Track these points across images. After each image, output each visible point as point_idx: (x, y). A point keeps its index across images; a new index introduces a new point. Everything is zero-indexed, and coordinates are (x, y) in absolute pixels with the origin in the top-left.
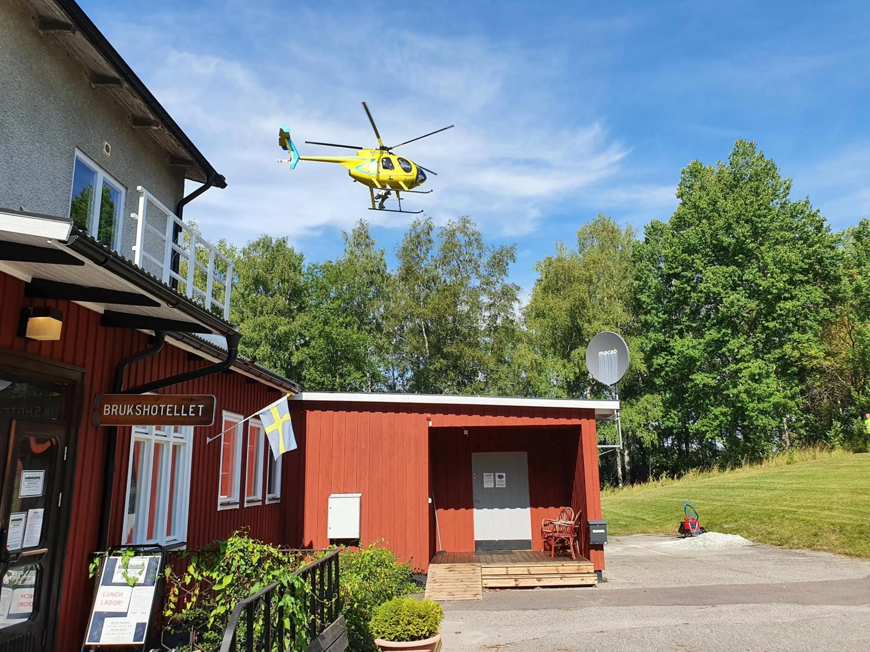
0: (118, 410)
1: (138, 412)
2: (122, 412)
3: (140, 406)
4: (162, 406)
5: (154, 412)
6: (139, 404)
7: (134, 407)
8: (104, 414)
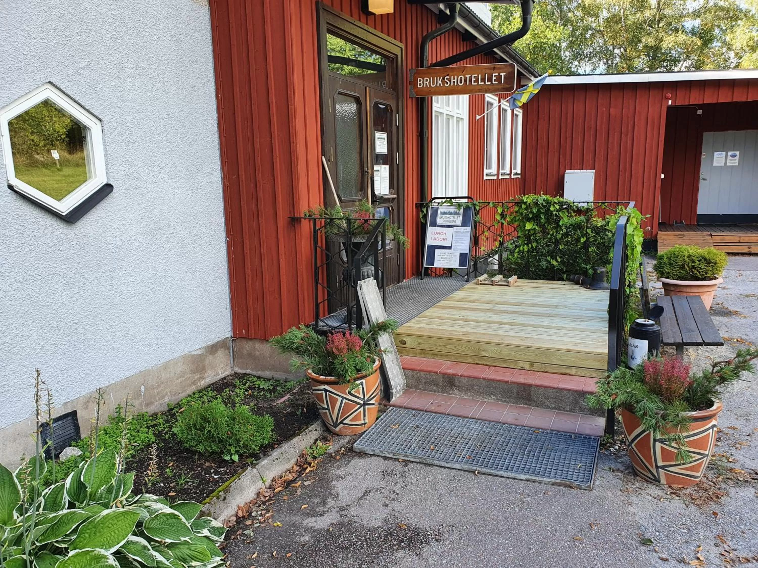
0: (430, 82)
1: (447, 83)
2: (433, 85)
3: (448, 77)
4: (468, 76)
5: (461, 82)
6: (448, 75)
7: (443, 79)
8: (419, 86)
